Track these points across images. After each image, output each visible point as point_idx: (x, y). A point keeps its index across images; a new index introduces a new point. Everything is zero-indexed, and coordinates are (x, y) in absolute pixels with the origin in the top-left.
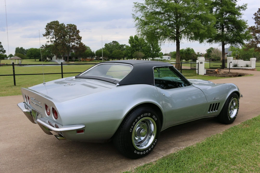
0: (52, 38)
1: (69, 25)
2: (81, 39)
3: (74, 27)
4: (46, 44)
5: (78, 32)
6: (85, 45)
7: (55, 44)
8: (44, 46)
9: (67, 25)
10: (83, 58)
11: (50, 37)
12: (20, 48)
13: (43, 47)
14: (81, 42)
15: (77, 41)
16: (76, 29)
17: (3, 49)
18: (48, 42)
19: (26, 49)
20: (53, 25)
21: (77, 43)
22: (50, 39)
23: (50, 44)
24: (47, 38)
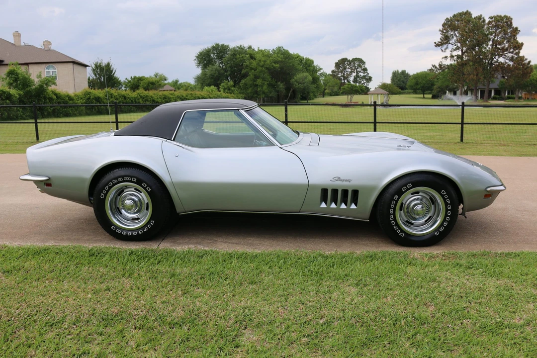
0: (455, 50)
1: (495, 17)
2: (521, 49)
3: (507, 22)
4: (441, 63)
5: (516, 31)
6: (529, 62)
7: (458, 62)
8: (436, 67)
9: (489, 18)
10: (529, 92)
11: (450, 46)
12: (400, 71)
13: (433, 68)
14: (521, 55)
15: (512, 53)
16: (510, 25)
17: (368, 74)
18: (446, 57)
19: (411, 74)
20: (458, 21)
21: (513, 57)
22: (451, 51)
23: (448, 62)
24: (442, 50)
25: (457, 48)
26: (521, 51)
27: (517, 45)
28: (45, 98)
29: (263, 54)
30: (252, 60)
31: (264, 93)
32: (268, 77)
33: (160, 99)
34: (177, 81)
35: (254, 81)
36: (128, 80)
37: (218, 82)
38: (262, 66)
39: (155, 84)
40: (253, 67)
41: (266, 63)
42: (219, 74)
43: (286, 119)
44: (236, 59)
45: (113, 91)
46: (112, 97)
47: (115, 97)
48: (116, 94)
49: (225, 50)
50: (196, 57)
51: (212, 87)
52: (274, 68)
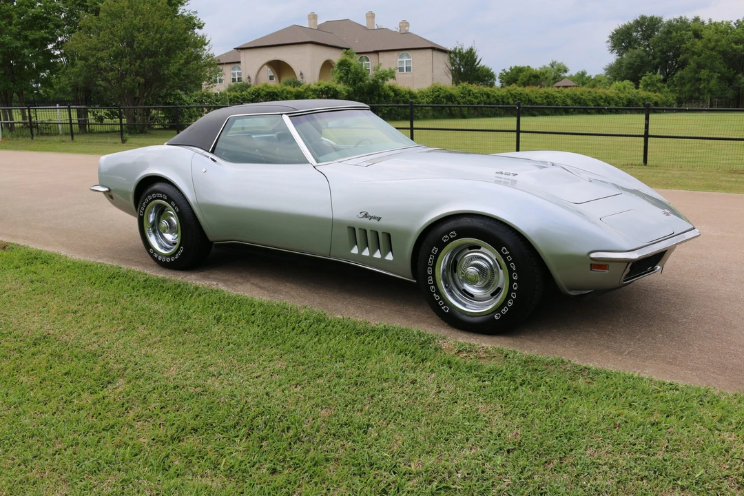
28: (379, 95)
29: (717, 29)
30: (696, 40)
31: (710, 91)
32: (720, 65)
33: (540, 99)
34: (583, 74)
35: (696, 73)
36: (505, 72)
37: (639, 75)
38: (713, 49)
40: (696, 50)
41: (719, 44)
42: (642, 62)
43: (647, 132)
44: (671, 39)
45: (475, 88)
46: (469, 95)
47: (473, 95)
48: (476, 91)
49: (656, 25)
50: (610, 37)
51: (627, 82)
52: (735, 50)
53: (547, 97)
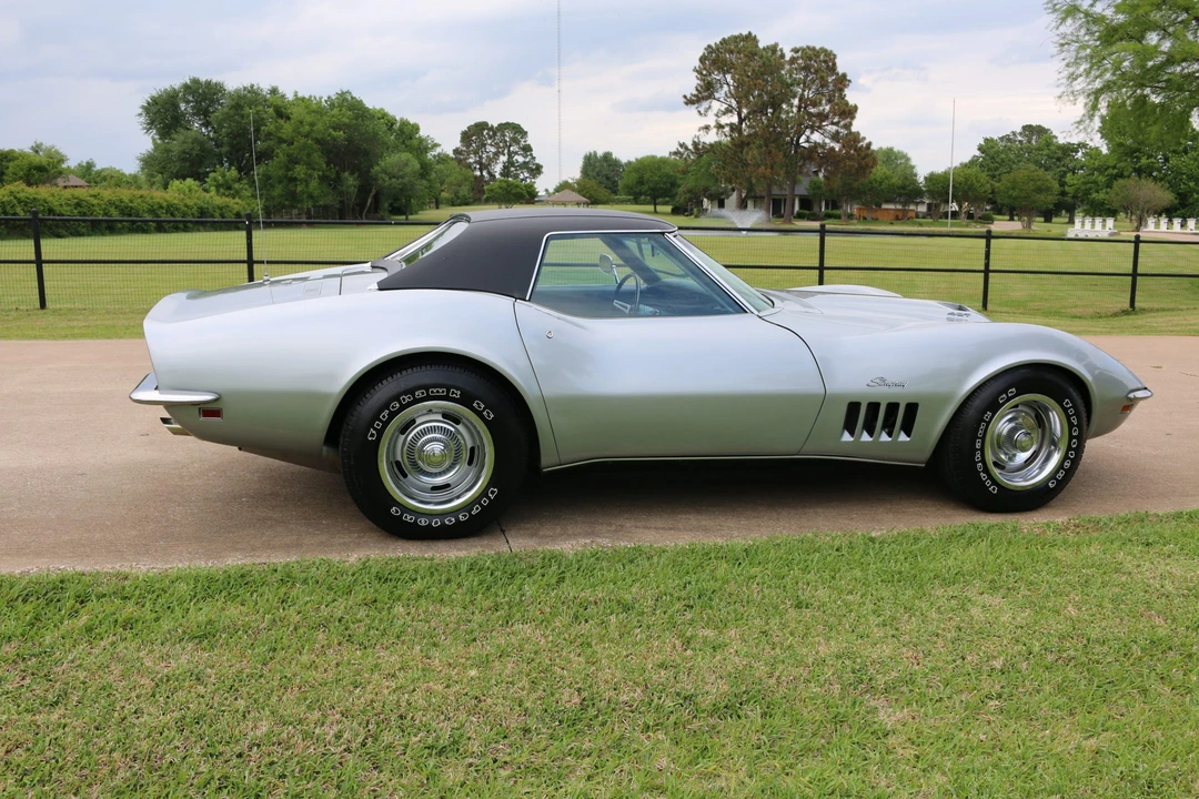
0: (724, 114)
1: (803, 50)
2: (853, 118)
3: (825, 62)
4: (696, 140)
5: (843, 81)
6: (869, 144)
7: (732, 139)
8: (687, 148)
9: (792, 50)
10: (866, 205)
11: (716, 106)
12: (600, 153)
13: (682, 150)
14: (854, 129)
15: (837, 124)
16: (833, 69)
17: (534, 158)
18: (707, 128)
19: (624, 160)
20: (731, 52)
21: (837, 132)
22: (717, 115)
23: (711, 138)
24: (699, 112)
25: (728, 111)
26: (854, 122)
27: (847, 109)
29: (307, 107)
30: (282, 122)
31: (311, 197)
32: (318, 159)
33: (66, 208)
34: (90, 166)
35: (288, 169)
37: (201, 171)
38: (306, 136)
39: (47, 171)
40: (284, 136)
41: (315, 128)
42: (202, 150)
44: (242, 116)
49: (215, 94)
50: (143, 107)
51: (189, 181)
52: (334, 139)
53: (78, 205)
